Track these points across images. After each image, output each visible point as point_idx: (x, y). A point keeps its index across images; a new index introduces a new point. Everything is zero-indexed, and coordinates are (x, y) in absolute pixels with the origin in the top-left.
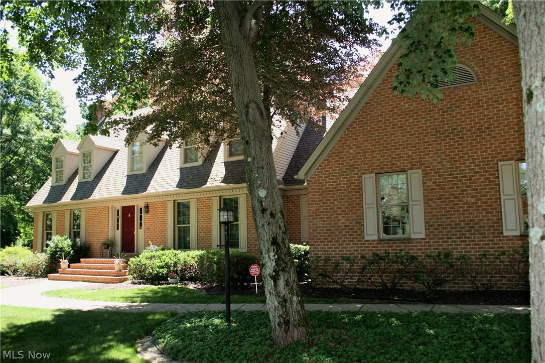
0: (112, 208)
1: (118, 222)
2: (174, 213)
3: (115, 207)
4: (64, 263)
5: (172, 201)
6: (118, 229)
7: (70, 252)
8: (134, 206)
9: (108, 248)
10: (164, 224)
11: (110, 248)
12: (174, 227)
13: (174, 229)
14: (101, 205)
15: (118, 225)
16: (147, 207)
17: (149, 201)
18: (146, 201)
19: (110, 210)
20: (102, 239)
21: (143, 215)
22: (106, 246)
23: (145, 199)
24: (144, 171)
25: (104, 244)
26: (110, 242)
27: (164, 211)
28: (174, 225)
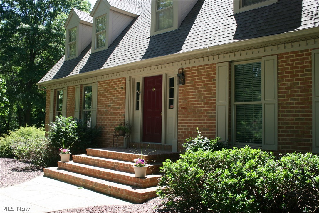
0: (130, 80)
1: (138, 99)
2: (230, 82)
3: (134, 79)
4: (65, 154)
5: (227, 64)
6: (138, 108)
7: (74, 138)
8: (161, 76)
9: (124, 135)
10: (212, 100)
11: (126, 134)
12: (230, 106)
13: (230, 110)
14: (116, 77)
15: (138, 103)
16: (182, 75)
17: (185, 66)
18: (180, 67)
19: (127, 82)
20: (117, 122)
21: (175, 87)
22: (121, 132)
23: (179, 63)
24: (175, 27)
25: (119, 129)
26: (126, 127)
27: (212, 81)
28: (230, 103)
